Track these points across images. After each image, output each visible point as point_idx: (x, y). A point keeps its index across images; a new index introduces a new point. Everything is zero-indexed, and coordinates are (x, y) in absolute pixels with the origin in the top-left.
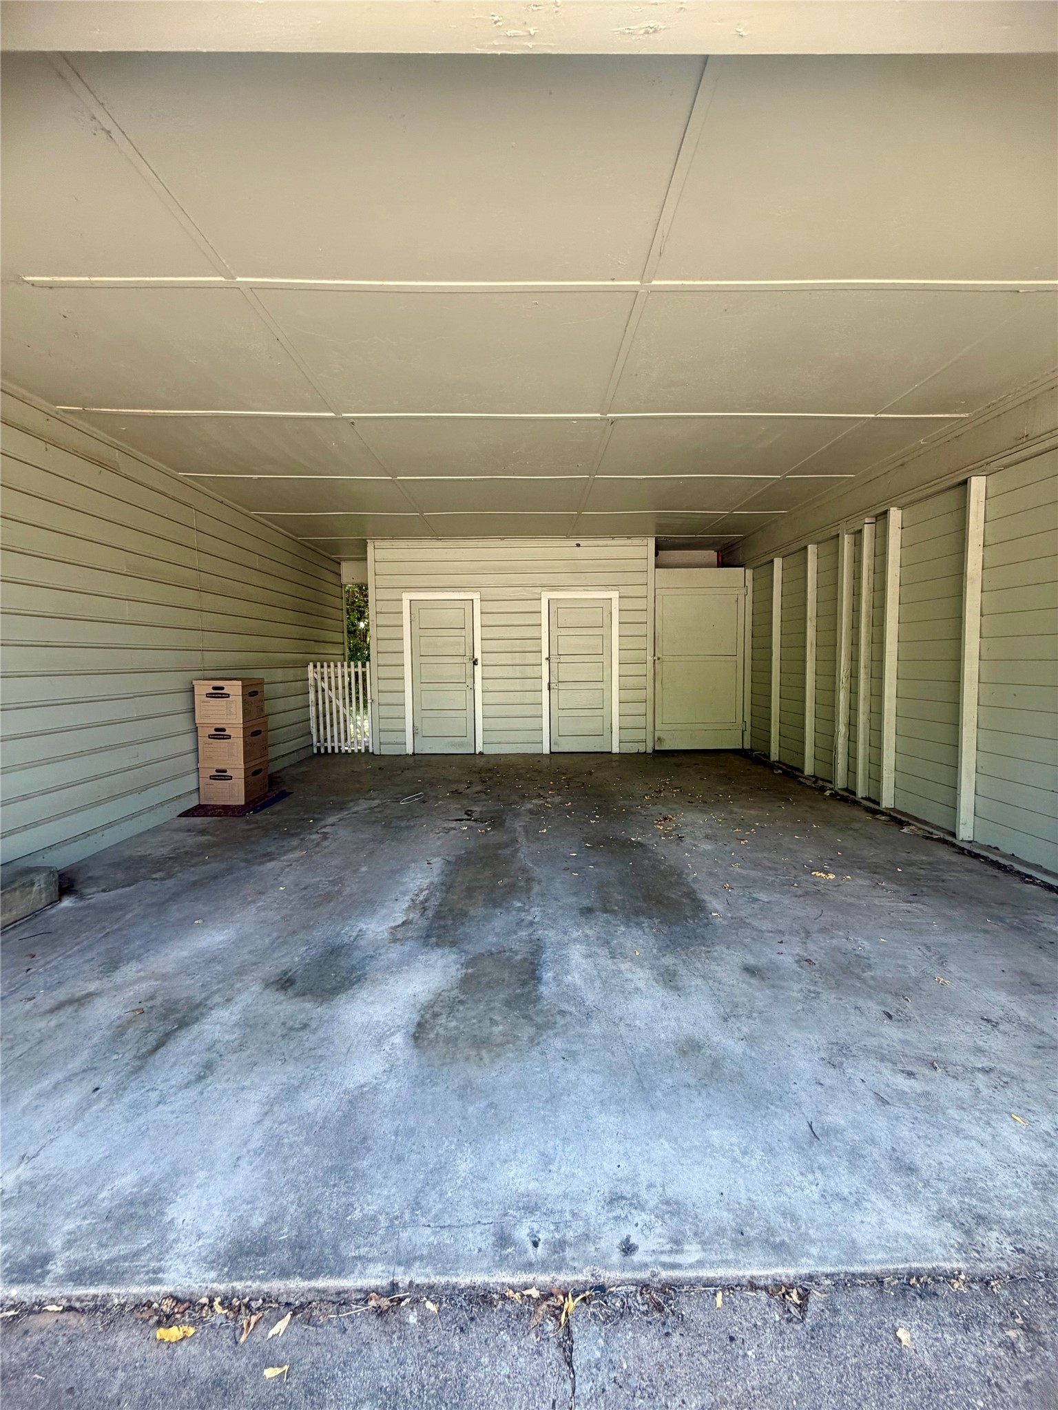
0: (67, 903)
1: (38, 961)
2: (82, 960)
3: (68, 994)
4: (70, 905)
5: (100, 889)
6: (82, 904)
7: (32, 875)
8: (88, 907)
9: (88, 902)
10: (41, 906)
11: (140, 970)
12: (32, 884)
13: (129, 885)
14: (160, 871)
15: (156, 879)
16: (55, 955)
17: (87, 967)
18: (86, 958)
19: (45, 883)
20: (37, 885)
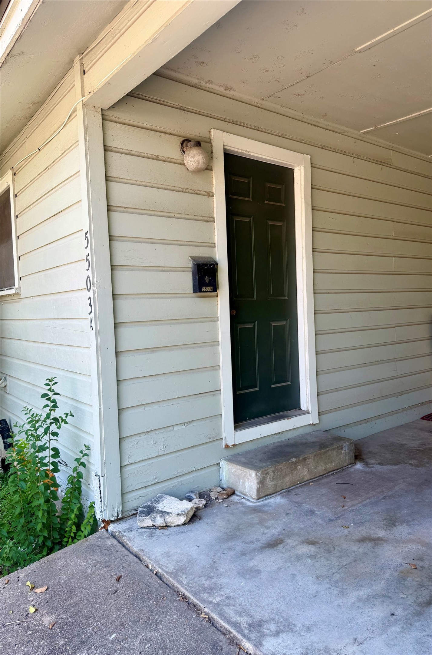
0: (359, 466)
1: (347, 502)
2: (372, 511)
3: (367, 533)
4: (361, 468)
5: (377, 462)
6: (367, 469)
7: (342, 442)
8: (371, 473)
9: (371, 469)
10: (345, 464)
11: (409, 534)
12: (342, 449)
13: (395, 464)
14: (414, 459)
15: (411, 464)
16: (356, 502)
17: (376, 517)
18: (375, 511)
19: (348, 449)
20: (344, 449)
